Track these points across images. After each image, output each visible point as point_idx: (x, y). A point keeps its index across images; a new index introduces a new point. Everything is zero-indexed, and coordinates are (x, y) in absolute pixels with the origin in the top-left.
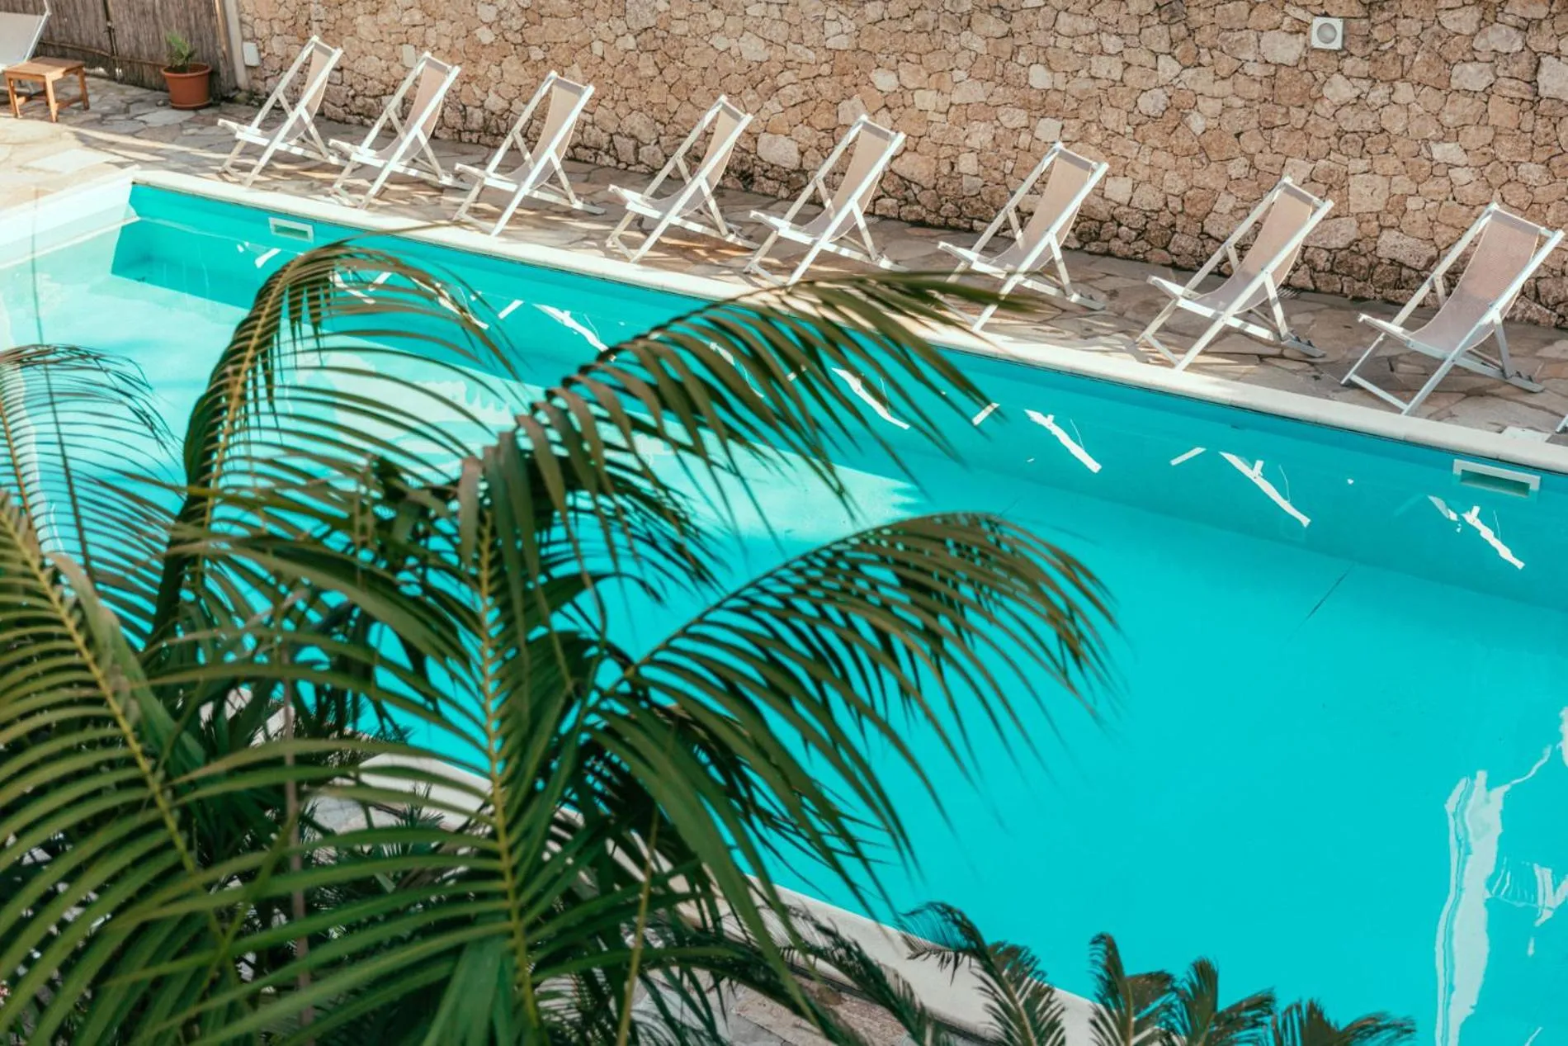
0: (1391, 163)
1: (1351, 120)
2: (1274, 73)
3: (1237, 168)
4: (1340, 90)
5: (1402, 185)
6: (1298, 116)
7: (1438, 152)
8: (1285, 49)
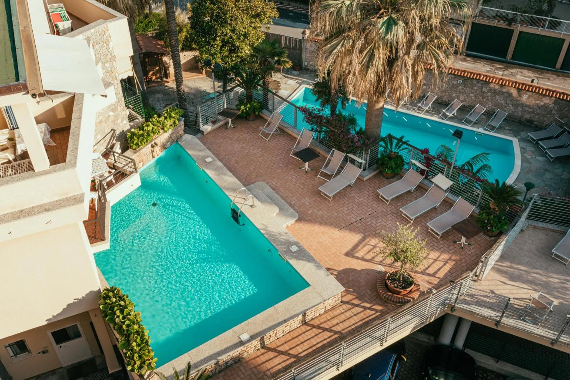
0: (465, 95)
1: (461, 91)
2: (453, 85)
3: (447, 94)
4: (461, 87)
5: (466, 98)
6: (455, 89)
7: (471, 95)
8: (455, 83)
